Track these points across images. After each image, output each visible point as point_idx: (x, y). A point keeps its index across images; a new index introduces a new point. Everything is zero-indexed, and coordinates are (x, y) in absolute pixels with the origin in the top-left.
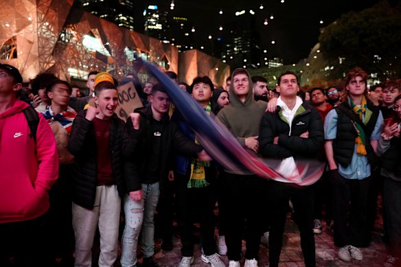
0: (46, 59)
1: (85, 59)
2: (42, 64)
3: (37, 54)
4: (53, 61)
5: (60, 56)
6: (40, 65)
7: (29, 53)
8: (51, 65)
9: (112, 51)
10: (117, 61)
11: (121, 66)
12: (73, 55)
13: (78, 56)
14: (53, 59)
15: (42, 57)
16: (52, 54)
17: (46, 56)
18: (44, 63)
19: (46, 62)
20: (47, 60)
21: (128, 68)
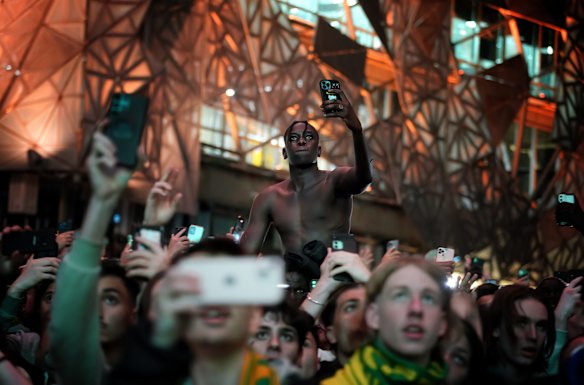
0: (113, 55)
1: (271, 61)
2: (94, 81)
3: (78, 31)
4: (142, 71)
5: (167, 44)
6: (87, 85)
7: (42, 24)
8: (131, 88)
9: (390, 20)
10: (408, 71)
11: (423, 96)
12: (221, 40)
13: (241, 42)
14: (143, 59)
15: (97, 47)
16: (140, 34)
17: (114, 43)
18: (103, 78)
19: (111, 74)
20: (118, 65)
21: (457, 111)
